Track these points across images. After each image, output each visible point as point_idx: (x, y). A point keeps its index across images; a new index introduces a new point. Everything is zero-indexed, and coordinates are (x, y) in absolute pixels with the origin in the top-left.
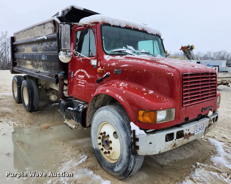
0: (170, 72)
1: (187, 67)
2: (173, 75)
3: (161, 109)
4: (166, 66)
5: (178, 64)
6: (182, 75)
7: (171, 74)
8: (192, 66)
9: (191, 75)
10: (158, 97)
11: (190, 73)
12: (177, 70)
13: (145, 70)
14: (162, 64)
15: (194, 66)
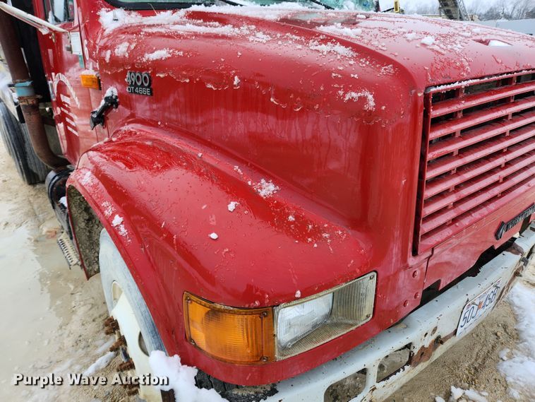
0: (357, 85)
1: (458, 47)
2: (372, 103)
3: (298, 294)
4: (340, 49)
5: (410, 36)
6: (426, 96)
7: (363, 100)
8: (481, 41)
9: (472, 92)
10: (291, 218)
11: (471, 81)
12: (402, 73)
13: (236, 81)
14: (324, 41)
15: (486, 43)
